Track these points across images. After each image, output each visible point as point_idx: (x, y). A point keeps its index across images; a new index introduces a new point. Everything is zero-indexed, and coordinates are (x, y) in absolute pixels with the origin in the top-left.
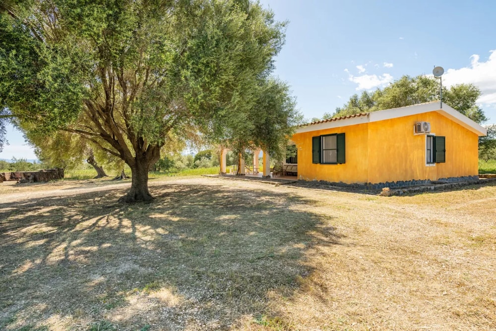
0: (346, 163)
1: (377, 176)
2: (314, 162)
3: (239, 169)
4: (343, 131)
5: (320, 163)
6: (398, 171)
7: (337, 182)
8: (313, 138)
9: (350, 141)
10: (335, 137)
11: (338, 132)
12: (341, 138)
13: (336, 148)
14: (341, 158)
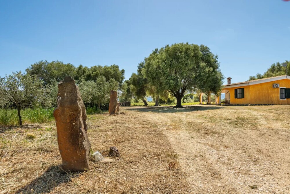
0: (245, 98)
1: (254, 102)
2: (235, 98)
3: (208, 102)
4: (243, 88)
5: (237, 98)
6: (264, 101)
7: (242, 104)
8: (235, 90)
9: (245, 90)
10: (241, 90)
11: (242, 88)
12: (243, 90)
13: (241, 93)
14: (243, 97)
